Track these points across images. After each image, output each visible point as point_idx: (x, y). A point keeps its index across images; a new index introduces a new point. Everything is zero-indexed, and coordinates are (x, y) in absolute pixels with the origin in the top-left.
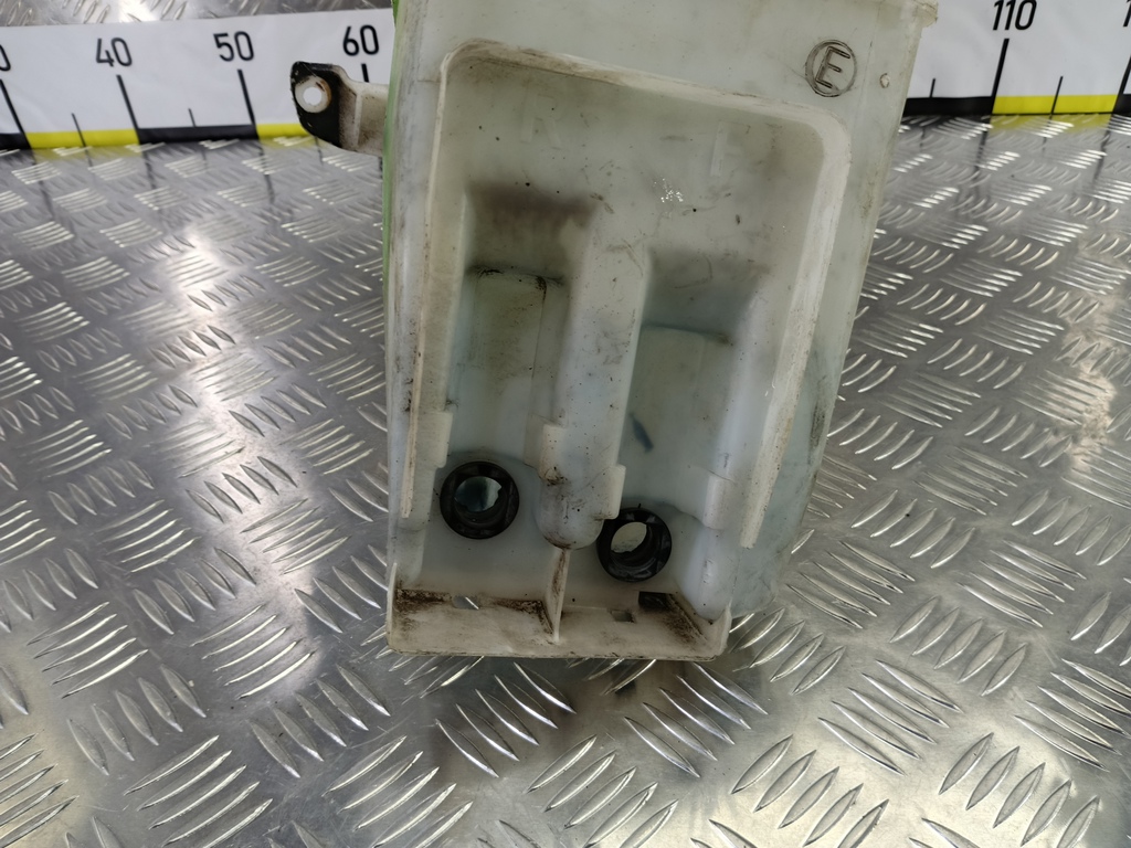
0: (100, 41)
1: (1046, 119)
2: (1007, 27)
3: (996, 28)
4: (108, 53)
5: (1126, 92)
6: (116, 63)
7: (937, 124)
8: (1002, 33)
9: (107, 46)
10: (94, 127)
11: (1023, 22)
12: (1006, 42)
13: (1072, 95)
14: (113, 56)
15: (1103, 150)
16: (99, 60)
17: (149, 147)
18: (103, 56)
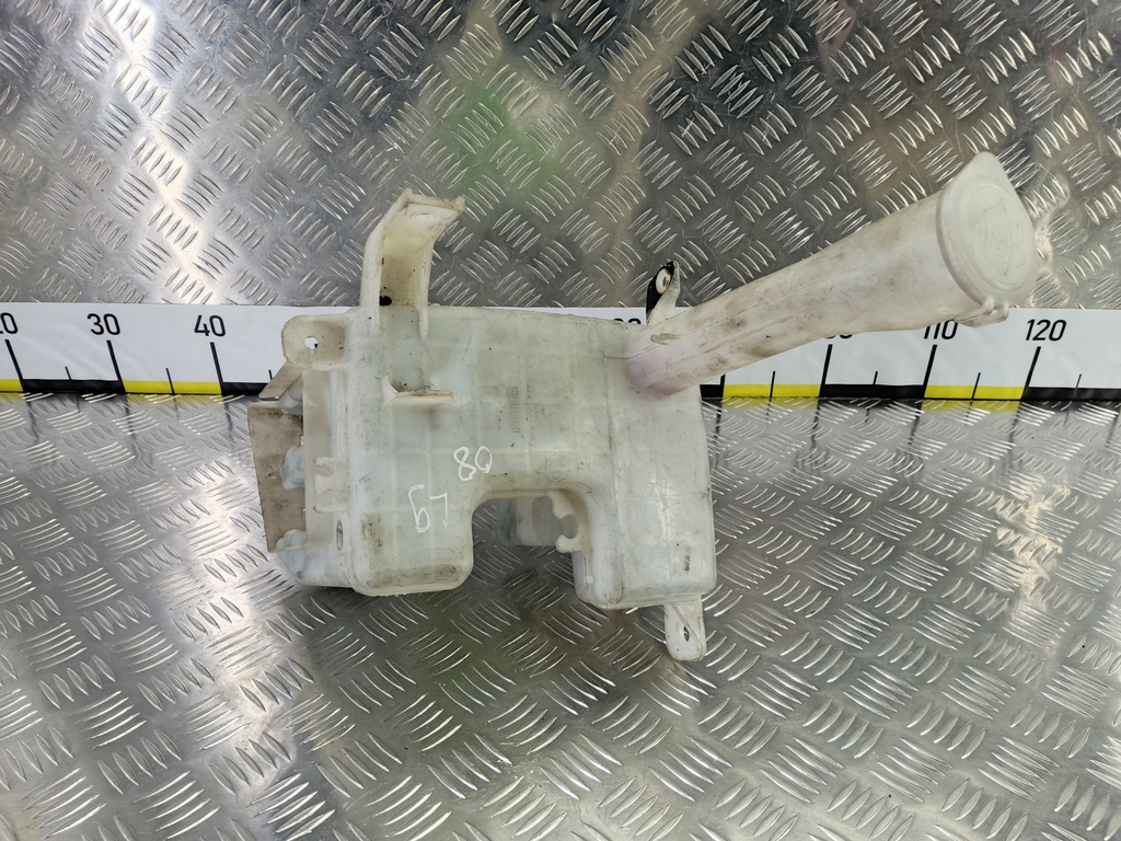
0: (200, 317)
1: (966, 404)
2: (935, 337)
3: (926, 337)
4: (205, 325)
5: (1030, 386)
6: (211, 333)
7: (881, 406)
8: (931, 341)
9: (205, 320)
10: (183, 380)
11: (948, 334)
12: (935, 347)
13: (987, 387)
14: (209, 328)
15: (1011, 441)
16: (197, 331)
17: (231, 399)
18: (201, 328)
